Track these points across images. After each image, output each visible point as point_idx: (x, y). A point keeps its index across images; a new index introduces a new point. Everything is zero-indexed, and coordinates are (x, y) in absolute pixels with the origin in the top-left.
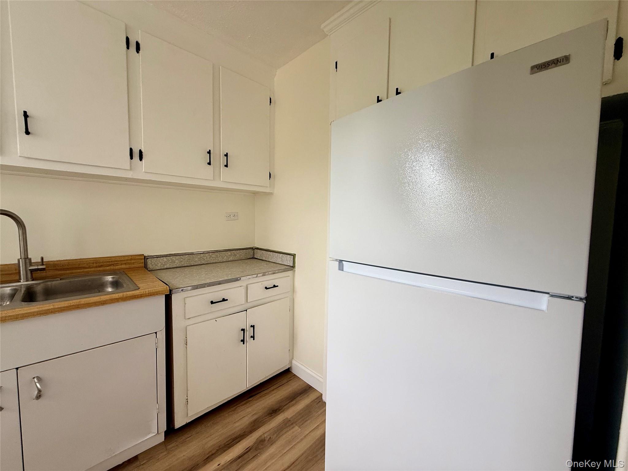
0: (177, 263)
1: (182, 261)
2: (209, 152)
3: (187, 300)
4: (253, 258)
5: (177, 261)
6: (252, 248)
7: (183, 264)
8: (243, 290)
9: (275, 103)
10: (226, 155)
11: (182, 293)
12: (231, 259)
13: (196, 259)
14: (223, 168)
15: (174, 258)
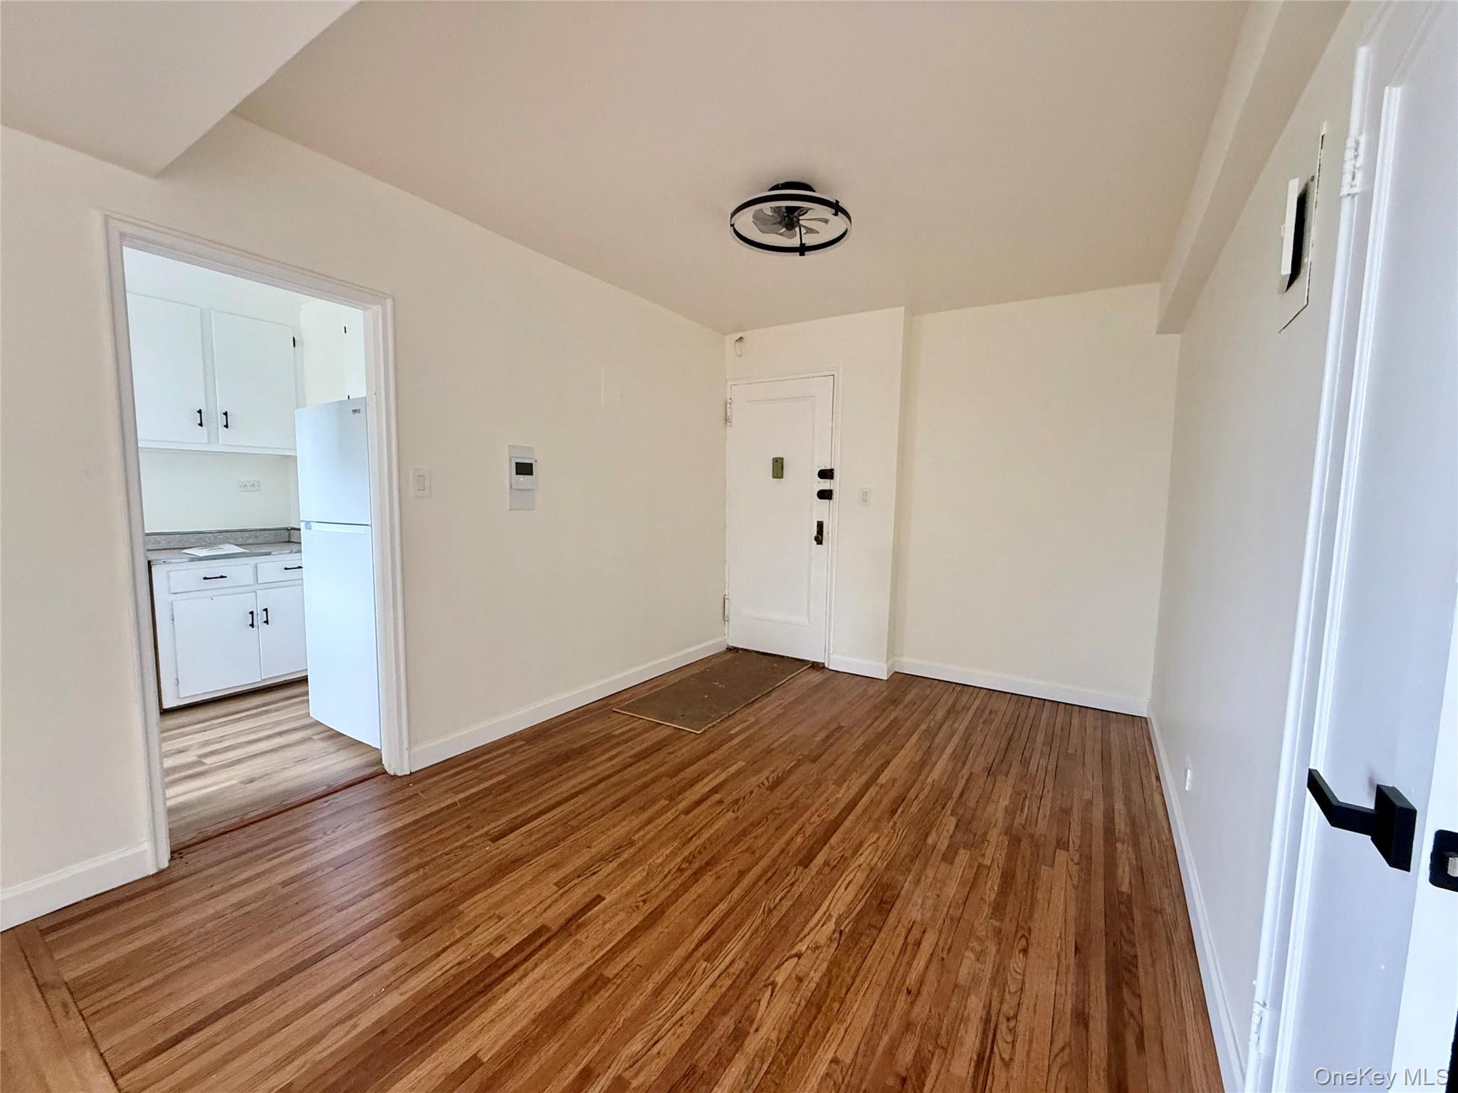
0: (163, 544)
1: (170, 542)
2: (200, 412)
3: (172, 574)
4: (288, 542)
5: (163, 542)
6: (287, 529)
7: (172, 545)
8: (251, 570)
9: (302, 344)
10: (226, 414)
11: (164, 566)
12: (251, 541)
13: (193, 541)
14: (222, 429)
15: (158, 538)
